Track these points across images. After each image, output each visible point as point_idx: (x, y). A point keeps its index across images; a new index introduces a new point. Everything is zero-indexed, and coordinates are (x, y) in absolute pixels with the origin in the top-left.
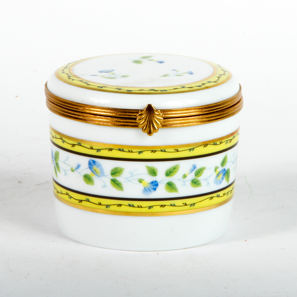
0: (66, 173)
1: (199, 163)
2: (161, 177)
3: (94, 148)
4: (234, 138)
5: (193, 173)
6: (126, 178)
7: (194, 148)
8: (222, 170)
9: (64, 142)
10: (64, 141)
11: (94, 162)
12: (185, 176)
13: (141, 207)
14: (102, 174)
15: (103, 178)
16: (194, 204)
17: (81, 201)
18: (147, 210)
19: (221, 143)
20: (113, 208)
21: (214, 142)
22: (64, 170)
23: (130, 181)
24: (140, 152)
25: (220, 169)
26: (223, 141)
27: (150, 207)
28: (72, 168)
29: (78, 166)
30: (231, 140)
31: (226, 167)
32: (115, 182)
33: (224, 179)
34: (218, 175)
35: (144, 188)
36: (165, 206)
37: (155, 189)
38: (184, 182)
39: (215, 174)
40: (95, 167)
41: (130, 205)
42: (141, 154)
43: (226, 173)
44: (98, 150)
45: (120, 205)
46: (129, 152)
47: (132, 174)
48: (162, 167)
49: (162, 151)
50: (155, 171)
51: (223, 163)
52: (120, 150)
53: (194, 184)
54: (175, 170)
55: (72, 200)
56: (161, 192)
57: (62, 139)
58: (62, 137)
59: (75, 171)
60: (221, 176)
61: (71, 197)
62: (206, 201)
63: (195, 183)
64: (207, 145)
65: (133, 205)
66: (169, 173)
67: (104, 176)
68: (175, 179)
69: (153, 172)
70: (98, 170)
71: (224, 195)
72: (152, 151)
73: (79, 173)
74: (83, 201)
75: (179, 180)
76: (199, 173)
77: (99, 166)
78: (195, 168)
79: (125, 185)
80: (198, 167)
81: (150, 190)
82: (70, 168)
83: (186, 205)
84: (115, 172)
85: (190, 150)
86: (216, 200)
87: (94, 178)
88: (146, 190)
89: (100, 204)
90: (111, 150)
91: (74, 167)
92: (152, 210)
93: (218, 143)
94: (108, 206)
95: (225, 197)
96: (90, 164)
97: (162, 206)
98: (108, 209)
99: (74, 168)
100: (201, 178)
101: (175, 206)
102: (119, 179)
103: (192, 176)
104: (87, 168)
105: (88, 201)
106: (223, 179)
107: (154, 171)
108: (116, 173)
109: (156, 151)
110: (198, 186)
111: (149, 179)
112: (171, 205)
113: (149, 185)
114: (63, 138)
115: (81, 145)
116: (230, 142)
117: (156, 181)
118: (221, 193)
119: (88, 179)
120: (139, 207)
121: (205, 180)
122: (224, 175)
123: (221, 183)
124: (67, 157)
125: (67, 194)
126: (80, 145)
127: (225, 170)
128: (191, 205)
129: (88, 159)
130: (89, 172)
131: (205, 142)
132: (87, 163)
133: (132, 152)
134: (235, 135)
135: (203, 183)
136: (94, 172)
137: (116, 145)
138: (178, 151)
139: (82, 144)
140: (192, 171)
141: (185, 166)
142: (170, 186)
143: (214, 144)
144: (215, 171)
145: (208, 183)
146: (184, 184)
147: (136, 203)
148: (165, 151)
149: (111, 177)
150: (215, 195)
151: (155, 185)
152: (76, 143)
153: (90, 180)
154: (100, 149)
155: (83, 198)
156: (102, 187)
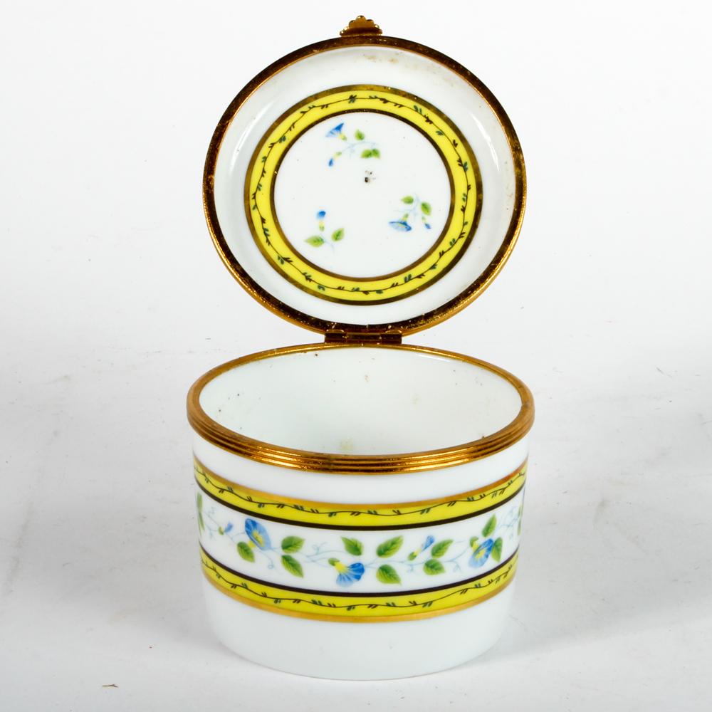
0: (211, 534)
1: (440, 533)
2: (369, 557)
3: (253, 500)
4: (509, 484)
5: (429, 550)
6: (308, 557)
7: (428, 510)
8: (485, 543)
9: (207, 482)
10: (208, 481)
11: (254, 524)
12: (412, 556)
13: (335, 606)
14: (266, 545)
15: (269, 552)
16: (430, 603)
17: (234, 586)
18: (344, 612)
19: (482, 497)
20: (284, 604)
21: (469, 497)
22: (210, 529)
23: (314, 561)
24: (331, 514)
25: (482, 540)
26: (486, 493)
27: (350, 608)
28: (220, 529)
29: (230, 527)
30: (504, 489)
31: (494, 536)
32: (290, 563)
33: (490, 557)
34: (477, 551)
35: (338, 574)
36: (376, 606)
37: (358, 578)
38: (411, 565)
39: (471, 551)
40: (255, 533)
41: (314, 602)
42: (333, 516)
43: (494, 546)
44: (261, 505)
45: (298, 601)
46: (313, 512)
47: (318, 549)
48: (371, 541)
49: (370, 513)
50: (359, 546)
51: (488, 529)
52: (296, 507)
53: (429, 569)
54: (394, 546)
55: (221, 581)
56: (370, 582)
57: (205, 476)
58: (206, 472)
59: (225, 534)
60: (483, 552)
61: (220, 576)
62: (455, 597)
63: (432, 567)
64: (455, 502)
65: (320, 602)
66: (383, 551)
67: (270, 548)
68: (395, 560)
69: (355, 549)
70: (260, 538)
71: (490, 583)
72: (353, 513)
73: (231, 539)
74: (238, 587)
75: (402, 562)
76: (439, 549)
77: (262, 531)
78: (432, 542)
79: (306, 567)
80: (438, 540)
81: (349, 579)
82: (217, 529)
83: (415, 604)
84: (289, 544)
85: (423, 511)
86: (473, 594)
87: (255, 550)
88: (342, 578)
89: (265, 595)
90: (281, 506)
91: (224, 527)
92: (352, 612)
93: (477, 497)
94: (277, 600)
95: (493, 586)
96: (247, 525)
97: (370, 606)
98: (278, 604)
99: (223, 529)
100: (443, 559)
101: (394, 605)
102: (297, 556)
103: (426, 556)
104: (243, 533)
105: (245, 587)
106: (487, 556)
107: (356, 546)
108: (290, 546)
109: (359, 513)
110: (437, 573)
111: (348, 559)
112: (388, 605)
113: (347, 570)
114: (207, 475)
115: (233, 493)
116: (502, 493)
117: (360, 564)
118: (484, 581)
119: (244, 550)
120: (330, 606)
121: (452, 561)
122: (489, 550)
123: (483, 563)
124: (212, 508)
125: (214, 570)
126: (231, 491)
127: (490, 541)
128: (425, 604)
129: (244, 517)
130: (245, 539)
131: (452, 497)
132: (244, 524)
133: (318, 512)
134: (513, 479)
135: (448, 567)
136: (254, 540)
137: (289, 499)
138: (399, 513)
139: (235, 491)
140: (426, 547)
141: (412, 540)
142: (386, 572)
143: (469, 500)
144: (472, 545)
145: (458, 566)
146: (412, 570)
147: (325, 600)
148: (376, 514)
149: (283, 553)
150: (472, 585)
151: (358, 570)
152: (224, 487)
153: (248, 553)
154: (264, 504)
155: (238, 580)
156: (268, 567)
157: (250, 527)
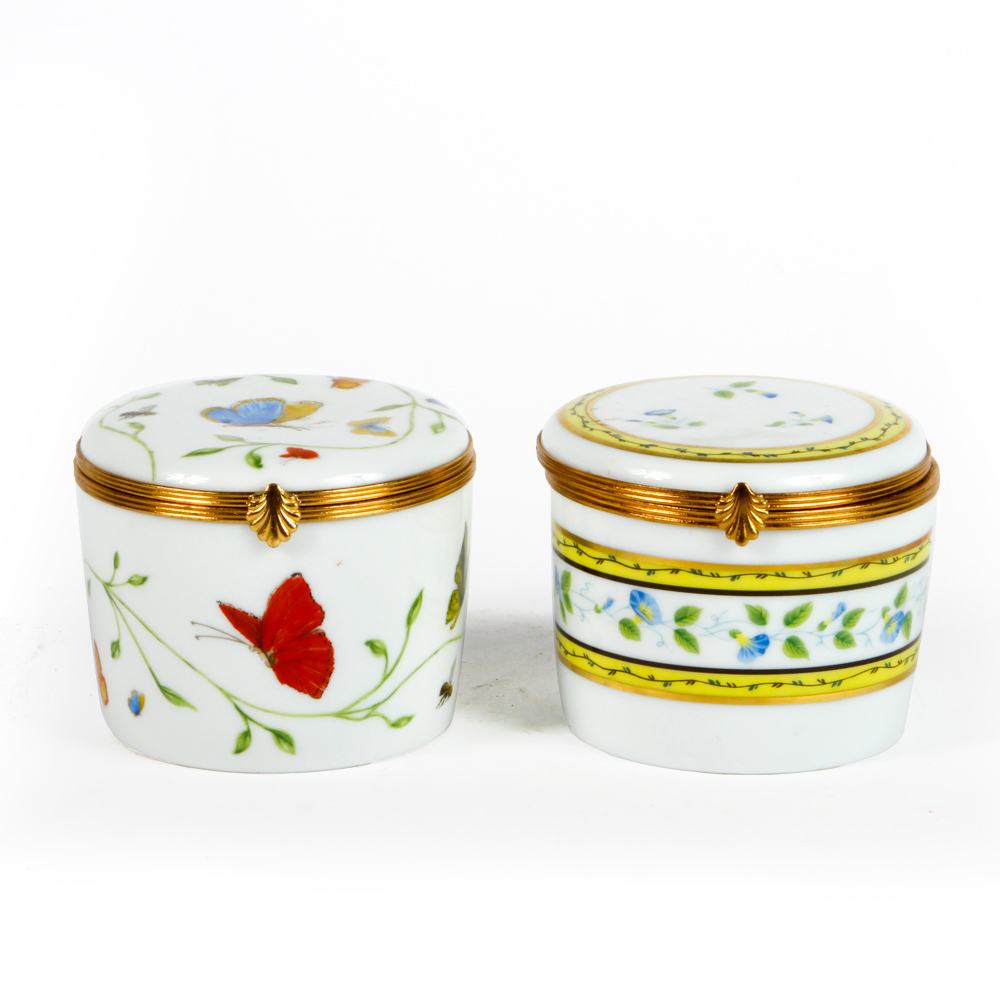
0: (583, 616)
1: (852, 599)
2: (775, 628)
3: (641, 567)
4: (920, 549)
5: (840, 620)
6: (705, 629)
7: (841, 571)
8: (896, 615)
9: (580, 554)
10: (581, 552)
11: (642, 595)
12: (822, 626)
13: (735, 686)
14: (654, 619)
15: (659, 628)
16: (841, 681)
17: (613, 672)
18: (745, 692)
19: (895, 561)
20: (676, 687)
21: (882, 559)
22: (581, 610)
23: (712, 634)
24: (734, 578)
25: (893, 612)
26: (900, 556)
27: (752, 687)
28: (596, 606)
29: (610, 603)
30: (916, 554)
31: (905, 608)
32: (683, 637)
33: (901, 632)
34: (888, 625)
35: (739, 648)
36: (781, 684)
37: (762, 651)
38: (821, 637)
39: (882, 623)
40: (643, 606)
41: (711, 683)
42: (736, 580)
43: (904, 620)
44: (651, 572)
45: (691, 682)
46: (713, 576)
47: (717, 620)
48: (777, 607)
49: (778, 575)
50: (764, 614)
51: (900, 599)
52: (694, 572)
53: (840, 641)
54: (803, 614)
55: (595, 669)
56: (775, 658)
57: (577, 547)
58: (579, 542)
59: (603, 612)
60: (894, 625)
61: (593, 664)
62: (864, 676)
63: (843, 639)
64: (869, 564)
65: (717, 682)
66: (791, 620)
67: (661, 622)
68: (804, 631)
69: (759, 618)
70: (649, 611)
71: (899, 663)
72: (759, 576)
73: (611, 616)
74: (617, 673)
75: (811, 633)
76: (851, 619)
77: (651, 603)
78: (843, 609)
79: (703, 641)
80: (850, 608)
81: (752, 653)
82: (592, 606)
83: (823, 683)
84: (684, 616)
85: (834, 573)
86: (883, 674)
87: (641, 626)
88: (744, 652)
89: (652, 679)
90: (675, 571)
91: (601, 603)
92: (755, 693)
93: (890, 560)
94: (667, 683)
95: (901, 669)
96: (633, 598)
97: (775, 684)
98: (668, 688)
99: (600, 606)
100: (854, 631)
101: (801, 684)
102: (692, 629)
103: (836, 626)
104: (627, 607)
105: (627, 671)
106: (898, 631)
107: (761, 614)
108: (685, 617)
109: (766, 575)
110: (848, 647)
111: (751, 630)
112: (795, 684)
113: (750, 642)
114: (580, 546)
115: (615, 561)
116: (913, 558)
117: (764, 636)
118: (893, 660)
119: (628, 627)
120: (729, 686)
121: (863, 633)
122: (900, 624)
123: (893, 639)
124: (586, 584)
125: (586, 657)
126: (613, 559)
127: (901, 613)
128: (834, 683)
129: (628, 589)
130: (630, 614)
131: (865, 558)
132: (628, 597)
133: (718, 576)
134: (924, 544)
135: (859, 640)
136: (641, 615)
137: (685, 562)
138: (809, 576)
139: (618, 559)
140: (837, 616)
141: (824, 606)
142: (793, 645)
143: (883, 563)
144: (884, 616)
145: (869, 640)
146: (822, 642)
147: (724, 679)
148: (784, 576)
149: (676, 626)
150: (881, 663)
151: (762, 642)
152: (605, 556)
153: (633, 631)
154: (655, 570)
155: (618, 665)
156: (657, 644)
157: (635, 600)
